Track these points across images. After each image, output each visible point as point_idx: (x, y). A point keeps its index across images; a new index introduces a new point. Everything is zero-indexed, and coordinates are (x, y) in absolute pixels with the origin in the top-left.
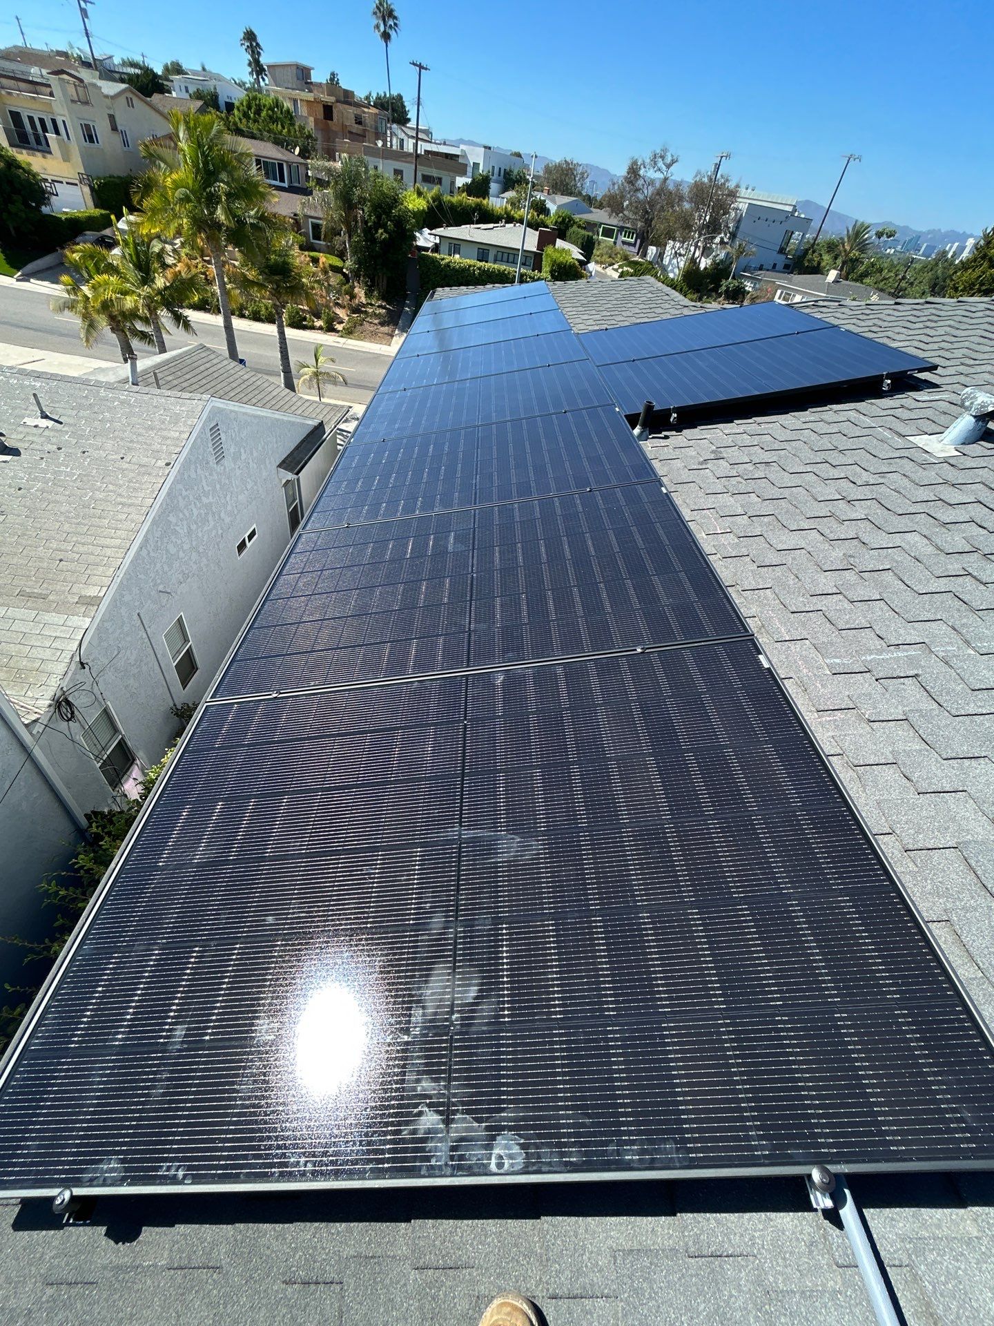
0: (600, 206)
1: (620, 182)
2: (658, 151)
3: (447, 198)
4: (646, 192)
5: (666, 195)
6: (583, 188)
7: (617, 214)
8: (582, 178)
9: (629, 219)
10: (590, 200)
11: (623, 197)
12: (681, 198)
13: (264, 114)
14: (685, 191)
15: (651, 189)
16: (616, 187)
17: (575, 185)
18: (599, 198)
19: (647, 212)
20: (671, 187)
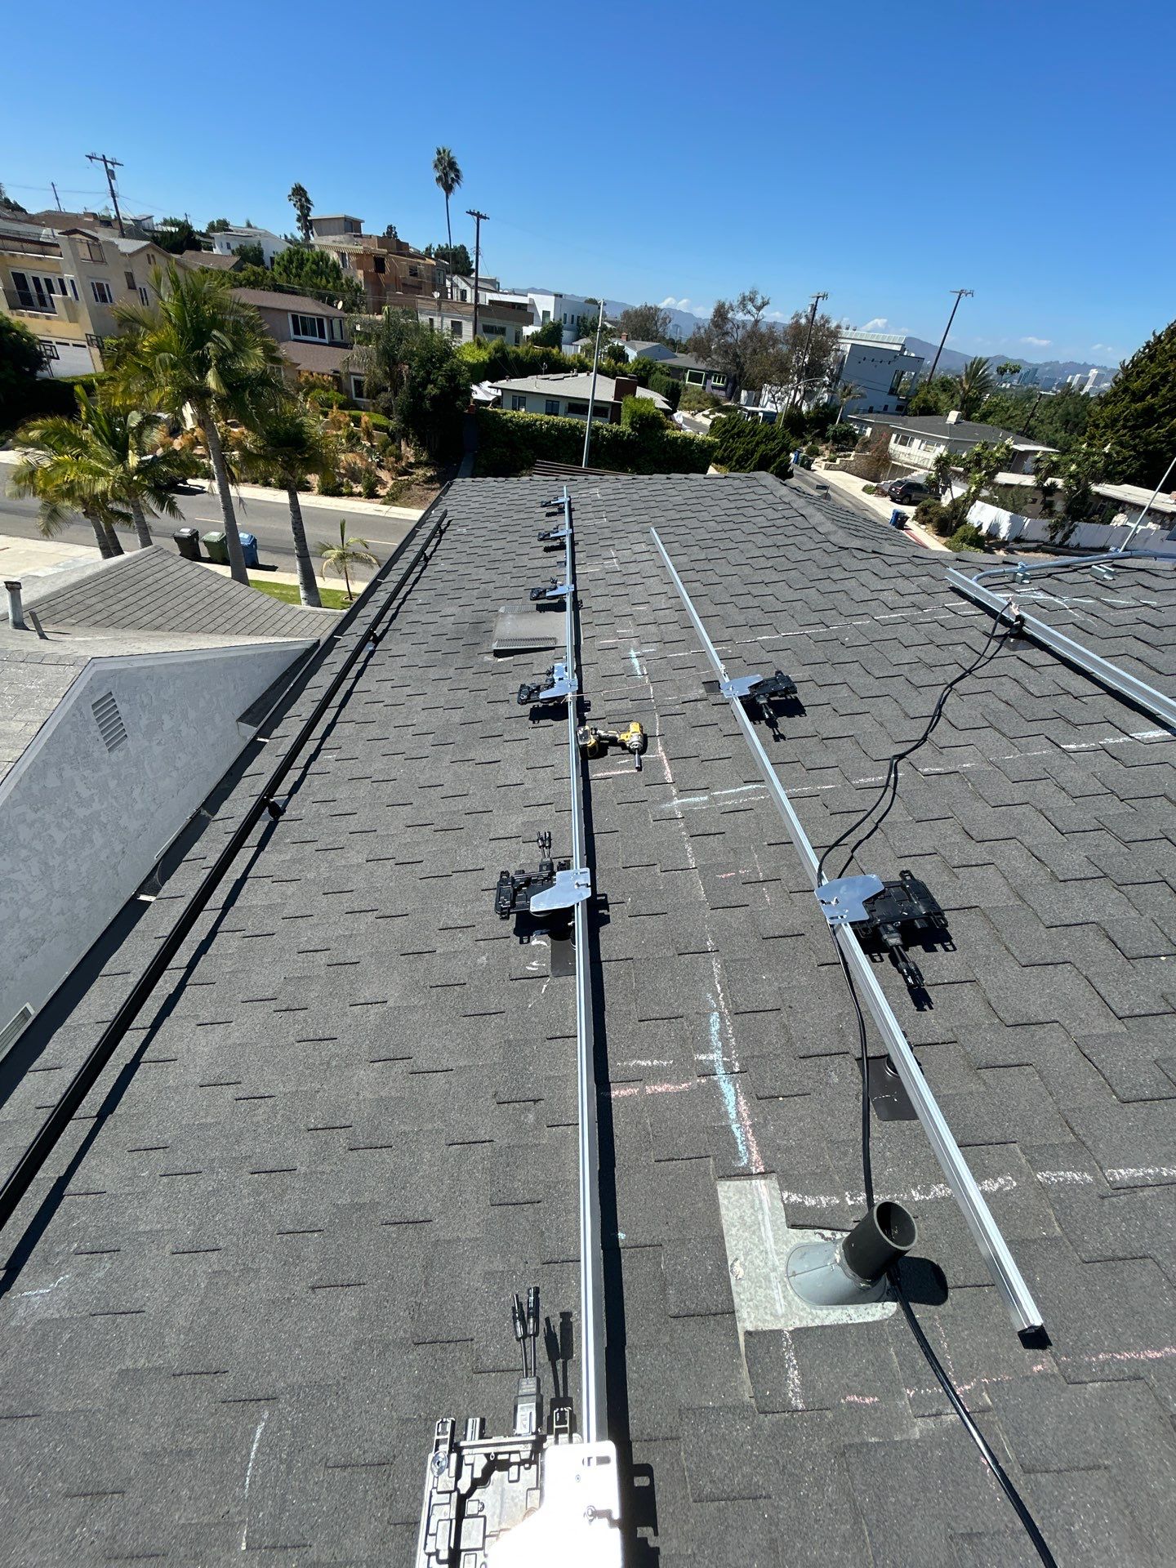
0: (685, 351)
1: (707, 326)
2: (747, 294)
3: (511, 348)
4: (735, 336)
5: (759, 338)
6: (665, 333)
7: (705, 359)
8: (665, 323)
9: (718, 363)
10: (674, 345)
11: (710, 340)
12: (775, 341)
13: (307, 268)
14: (779, 332)
15: (740, 332)
16: (702, 331)
17: (657, 331)
18: (683, 342)
19: (738, 356)
20: (763, 329)
